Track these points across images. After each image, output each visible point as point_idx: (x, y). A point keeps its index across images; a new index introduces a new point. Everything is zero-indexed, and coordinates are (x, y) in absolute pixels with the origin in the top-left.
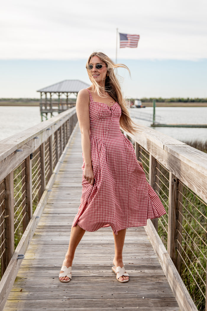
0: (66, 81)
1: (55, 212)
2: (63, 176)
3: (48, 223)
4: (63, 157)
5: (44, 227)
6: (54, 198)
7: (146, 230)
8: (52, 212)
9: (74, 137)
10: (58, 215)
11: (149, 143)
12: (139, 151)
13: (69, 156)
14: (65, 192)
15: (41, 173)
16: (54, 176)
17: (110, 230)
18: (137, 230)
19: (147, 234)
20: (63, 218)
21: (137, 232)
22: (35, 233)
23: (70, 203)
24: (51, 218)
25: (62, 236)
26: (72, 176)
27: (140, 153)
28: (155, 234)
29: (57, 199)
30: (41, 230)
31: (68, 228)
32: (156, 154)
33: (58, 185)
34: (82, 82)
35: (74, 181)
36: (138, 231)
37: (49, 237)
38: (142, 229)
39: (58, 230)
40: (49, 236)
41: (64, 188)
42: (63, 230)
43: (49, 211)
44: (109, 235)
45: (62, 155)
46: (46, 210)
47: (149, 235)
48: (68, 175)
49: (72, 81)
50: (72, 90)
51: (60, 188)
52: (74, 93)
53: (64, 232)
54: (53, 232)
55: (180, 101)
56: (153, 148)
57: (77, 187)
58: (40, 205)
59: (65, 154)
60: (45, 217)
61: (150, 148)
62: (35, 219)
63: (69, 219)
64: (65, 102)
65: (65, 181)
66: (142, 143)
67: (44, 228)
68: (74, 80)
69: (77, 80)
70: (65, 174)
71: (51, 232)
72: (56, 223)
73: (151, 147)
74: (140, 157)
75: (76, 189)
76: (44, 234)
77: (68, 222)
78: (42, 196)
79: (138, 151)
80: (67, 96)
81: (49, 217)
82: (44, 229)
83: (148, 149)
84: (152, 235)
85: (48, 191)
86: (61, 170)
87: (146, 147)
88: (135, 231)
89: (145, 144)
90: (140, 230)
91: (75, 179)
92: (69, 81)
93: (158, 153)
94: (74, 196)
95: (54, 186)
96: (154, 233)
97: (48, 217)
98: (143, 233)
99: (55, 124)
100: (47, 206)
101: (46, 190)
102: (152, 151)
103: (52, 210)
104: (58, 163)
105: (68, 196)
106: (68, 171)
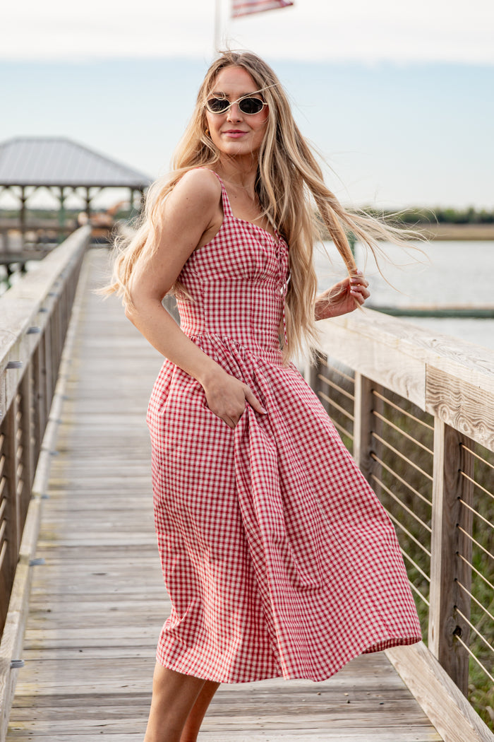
0: (18, 141)
1: (66, 643)
2: (64, 505)
3: (49, 687)
4: (55, 432)
5: (36, 701)
6: (50, 592)
7: (424, 707)
8: (53, 644)
9: (74, 355)
10: (76, 654)
11: (435, 385)
12: (372, 411)
13: (72, 429)
14: (85, 568)
15: (5, 497)
16: (40, 507)
17: (286, 708)
18: (386, 706)
19: (433, 721)
20: (100, 666)
21: (389, 715)
22: (11, 724)
23: (114, 610)
24: (56, 667)
25: (111, 732)
26: (100, 506)
27: (375, 417)
28: (473, 721)
29: (61, 595)
30: (25, 712)
31: (125, 704)
32: (477, 425)
33: (54, 539)
34: (80, 148)
35: (108, 525)
36: (390, 710)
37: (65, 737)
38: (405, 703)
39: (92, 710)
40: (60, 733)
41: (76, 550)
42: (110, 710)
43: (41, 640)
44: (286, 726)
45: (51, 428)
46: (32, 635)
47: (440, 725)
48: (82, 503)
49: (40, 140)
50: (43, 178)
51: (65, 552)
52: (48, 186)
53: (116, 718)
54: (75, 717)
55: (443, 218)
56: (463, 403)
57: (127, 548)
58: (17, 619)
59: (59, 422)
60: (32, 664)
61: (441, 403)
62: (9, 669)
63: (125, 669)
64: (16, 223)
65: (74, 525)
66: (402, 381)
67: (34, 706)
68: (50, 140)
69: (61, 140)
70: (68, 497)
71: (67, 718)
72: (75, 683)
73: (450, 397)
74: (375, 435)
75: (123, 554)
76: (42, 726)
77: (121, 679)
78: (15, 583)
79: (368, 411)
80: (23, 200)
81: (45, 663)
82: (39, 710)
83: (430, 406)
84: (458, 726)
85: (32, 564)
86: (53, 481)
87: (420, 400)
88: (380, 710)
89: (415, 386)
90: (395, 706)
91: (113, 517)
92: (30, 140)
93: (485, 419)
94: (124, 583)
95: (42, 544)
96: (465, 716)
97: (41, 660)
98: (411, 717)
99: (42, 310)
100: (31, 621)
101: (22, 561)
102: (453, 413)
103: (50, 636)
104: (44, 456)
105: (100, 580)
106: (79, 487)
